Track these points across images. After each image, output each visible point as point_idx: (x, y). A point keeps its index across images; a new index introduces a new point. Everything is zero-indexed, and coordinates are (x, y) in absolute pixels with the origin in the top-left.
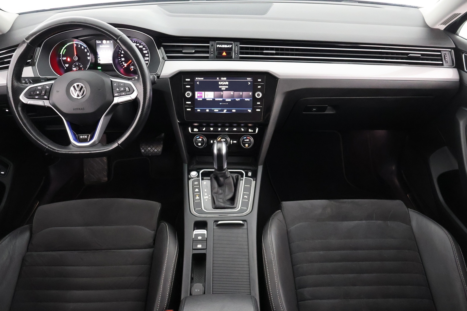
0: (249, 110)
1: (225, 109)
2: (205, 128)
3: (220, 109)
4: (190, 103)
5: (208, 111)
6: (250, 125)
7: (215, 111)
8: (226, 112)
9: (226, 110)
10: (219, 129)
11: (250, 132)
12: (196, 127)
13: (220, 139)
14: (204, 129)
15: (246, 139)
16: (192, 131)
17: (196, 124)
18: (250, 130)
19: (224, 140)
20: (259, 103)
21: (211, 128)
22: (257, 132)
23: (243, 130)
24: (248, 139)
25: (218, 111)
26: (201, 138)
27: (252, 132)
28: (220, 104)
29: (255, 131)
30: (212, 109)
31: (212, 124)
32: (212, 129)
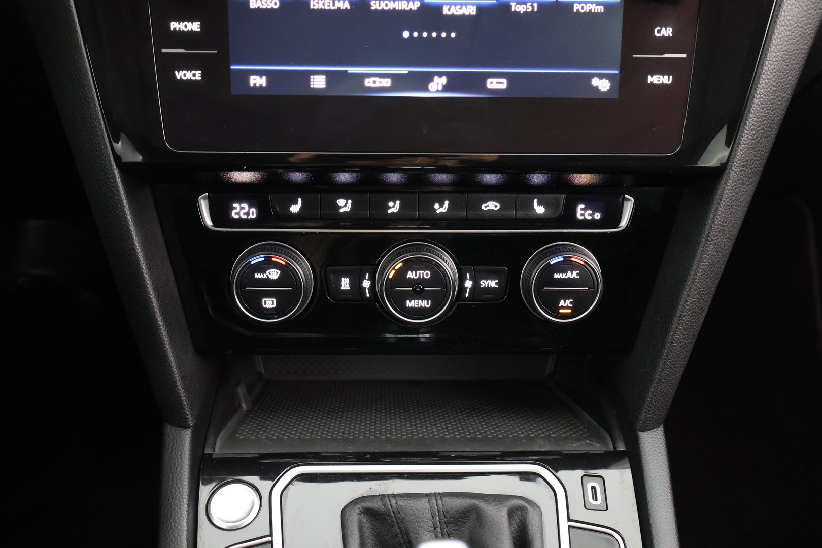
0: (595, 82)
1: (440, 74)
2: (300, 200)
3: (404, 71)
4: (195, 27)
5: (318, 82)
6: (582, 179)
7: (369, 82)
8: (446, 88)
9: (444, 80)
10: (394, 207)
11: (585, 224)
12: (244, 192)
13: (401, 273)
14: (295, 209)
15: (562, 267)
16: (220, 213)
17: (243, 176)
18: (583, 213)
19: (426, 274)
20: (667, 32)
21: (341, 202)
22: (624, 222)
23: (540, 210)
24: (573, 266)
25: (387, 82)
26: (277, 266)
27: (592, 224)
28: (406, 34)
29: (612, 218)
30: (351, 70)
31: (344, 177)
32: (344, 205)
